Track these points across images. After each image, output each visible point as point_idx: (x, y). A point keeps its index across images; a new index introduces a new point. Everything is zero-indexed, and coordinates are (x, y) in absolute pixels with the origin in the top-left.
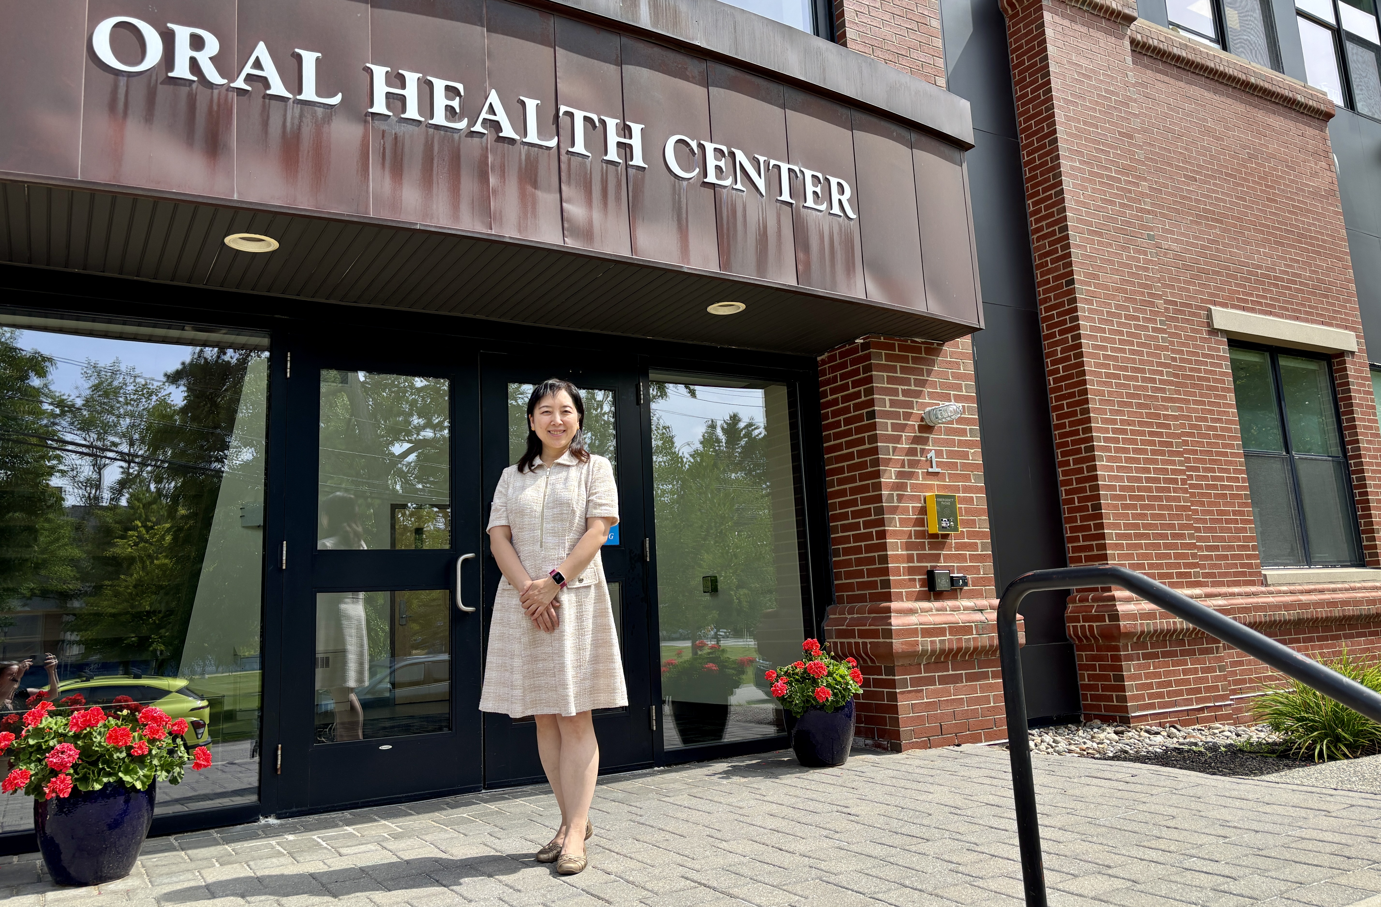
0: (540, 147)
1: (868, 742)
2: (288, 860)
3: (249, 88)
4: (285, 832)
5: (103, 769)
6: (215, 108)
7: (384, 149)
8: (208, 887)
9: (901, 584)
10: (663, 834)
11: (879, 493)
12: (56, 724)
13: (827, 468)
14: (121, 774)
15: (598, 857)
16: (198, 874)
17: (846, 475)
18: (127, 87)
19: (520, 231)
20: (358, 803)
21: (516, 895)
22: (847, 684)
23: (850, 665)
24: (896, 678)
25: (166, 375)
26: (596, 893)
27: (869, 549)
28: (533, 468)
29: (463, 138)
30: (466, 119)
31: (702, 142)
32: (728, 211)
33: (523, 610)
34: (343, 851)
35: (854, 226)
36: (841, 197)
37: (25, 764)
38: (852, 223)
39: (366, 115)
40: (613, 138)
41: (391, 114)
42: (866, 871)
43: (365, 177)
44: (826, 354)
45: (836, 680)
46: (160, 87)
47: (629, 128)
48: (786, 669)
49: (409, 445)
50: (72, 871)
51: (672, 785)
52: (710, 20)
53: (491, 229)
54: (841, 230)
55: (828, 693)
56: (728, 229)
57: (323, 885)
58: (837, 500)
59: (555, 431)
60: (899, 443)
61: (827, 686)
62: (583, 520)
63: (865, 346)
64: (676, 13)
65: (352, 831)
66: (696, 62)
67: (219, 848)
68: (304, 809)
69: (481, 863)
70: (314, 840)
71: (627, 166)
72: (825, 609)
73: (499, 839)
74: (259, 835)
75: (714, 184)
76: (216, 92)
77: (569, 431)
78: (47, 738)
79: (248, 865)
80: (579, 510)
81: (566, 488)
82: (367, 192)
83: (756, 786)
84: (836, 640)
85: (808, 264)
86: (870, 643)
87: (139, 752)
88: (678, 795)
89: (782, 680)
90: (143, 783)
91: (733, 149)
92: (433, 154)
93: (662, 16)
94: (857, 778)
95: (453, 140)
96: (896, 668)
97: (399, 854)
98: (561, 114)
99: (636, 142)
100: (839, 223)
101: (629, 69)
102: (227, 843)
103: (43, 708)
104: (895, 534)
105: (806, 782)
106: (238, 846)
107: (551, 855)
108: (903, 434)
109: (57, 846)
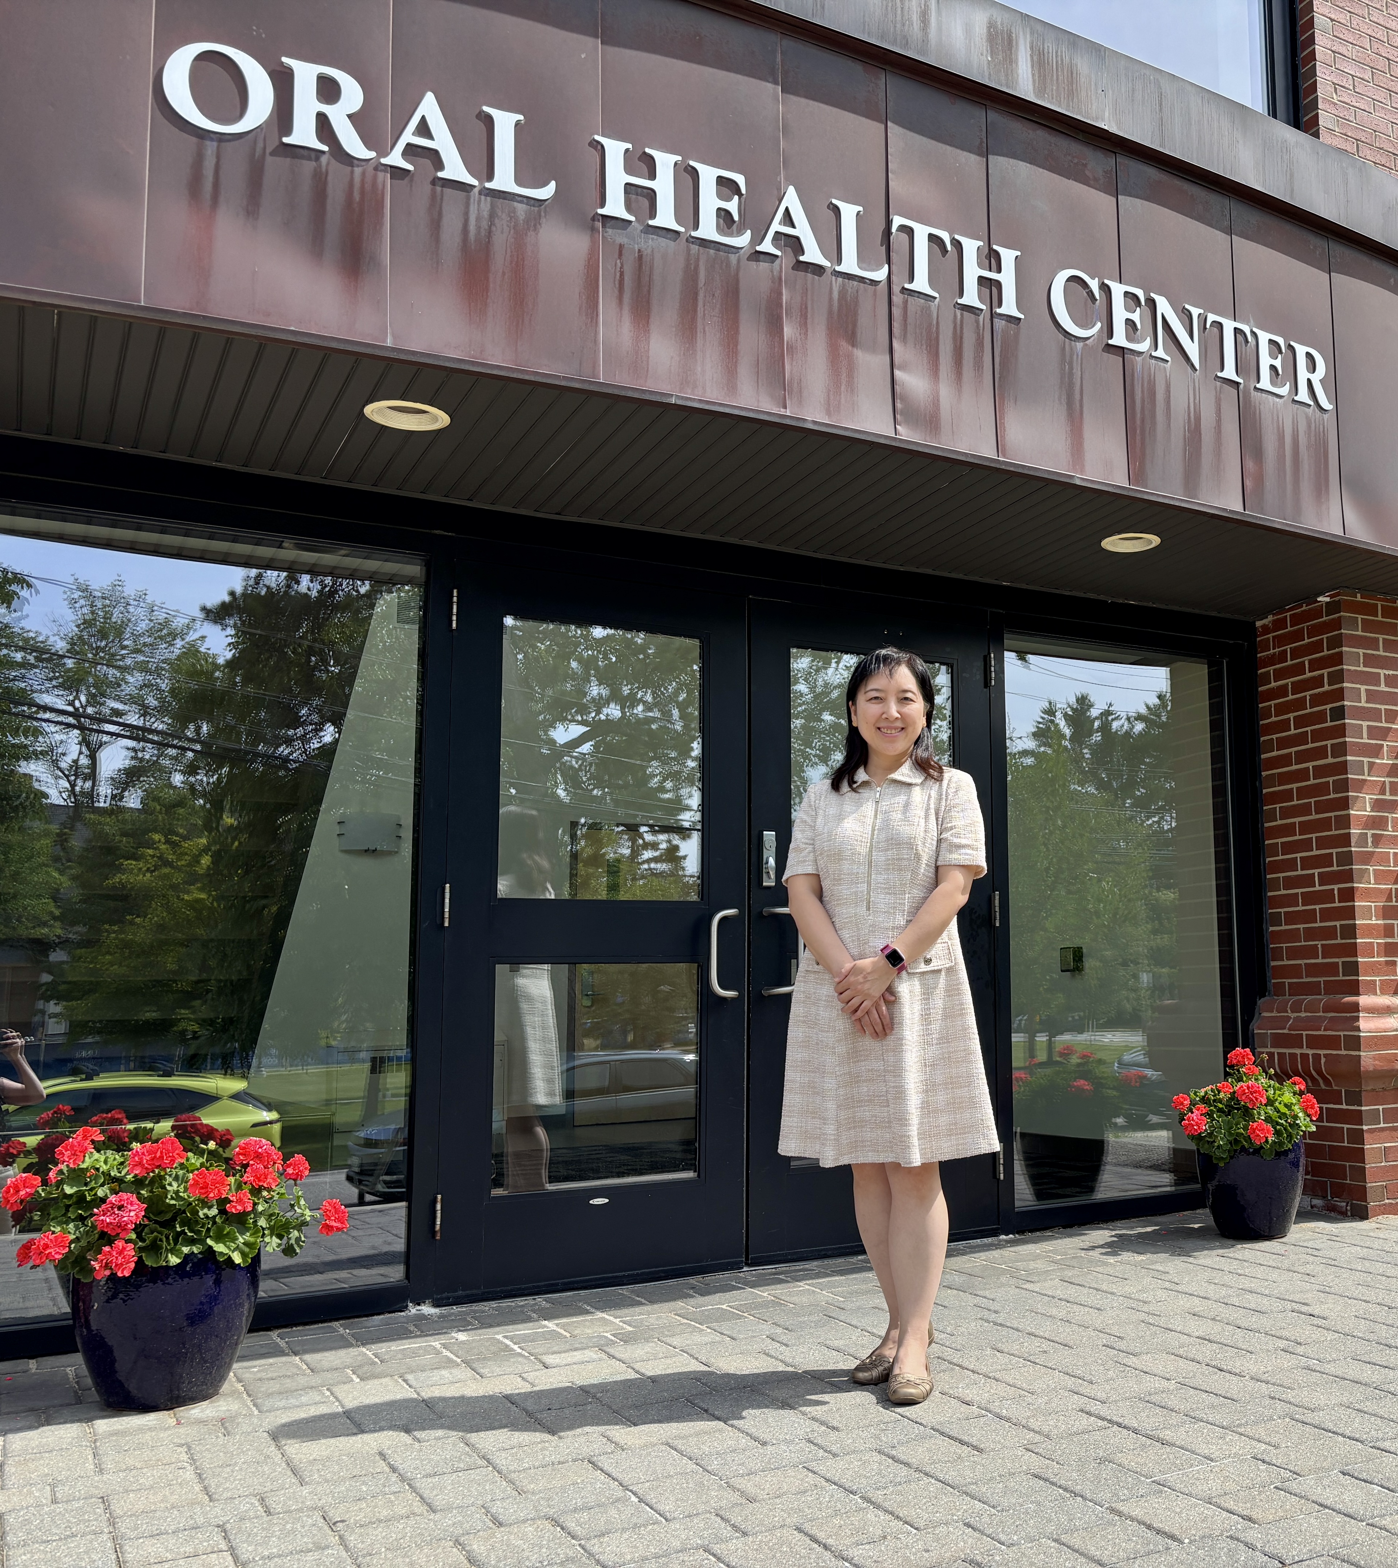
0: (862, 279)
1: (1318, 1202)
2: (464, 1373)
3: (410, 167)
4: (451, 1328)
5: (183, 1232)
6: (357, 196)
7: (622, 274)
8: (348, 1414)
9: (1373, 968)
10: (1037, 1342)
11: (1347, 831)
12: (106, 1162)
13: (1264, 791)
14: (209, 1242)
15: (946, 1376)
16: (328, 1393)
17: (1295, 802)
18: (218, 157)
19: (828, 413)
20: (557, 1284)
21: (834, 1435)
22: (1296, 1117)
23: (1297, 1088)
24: (1363, 1108)
25: (204, 609)
26: (956, 1435)
27: (1327, 915)
28: (855, 786)
29: (744, 262)
30: (749, 232)
31: (1106, 281)
32: (1143, 392)
33: (840, 1005)
34: (550, 1359)
35: (1329, 420)
36: (1311, 376)
37: (60, 1223)
38: (1326, 416)
39: (593, 219)
40: (972, 271)
41: (632, 218)
42: (1357, 1406)
43: (592, 318)
44: (1270, 618)
45: (1278, 1112)
46: (269, 159)
47: (997, 255)
48: (1202, 1094)
49: (582, 729)
50: (132, 1387)
51: (1032, 1265)
52: (1123, 89)
53: (786, 408)
54: (1309, 427)
55: (1268, 1131)
56: (1143, 420)
57: (530, 1414)
58: (1280, 841)
59: (888, 728)
60: (1378, 758)
61: (1266, 1120)
62: (932, 870)
63: (1332, 607)
64: (1072, 75)
65: (555, 1328)
66: (1100, 155)
67: (353, 1351)
68: (474, 1291)
69: (766, 1383)
70: (499, 1341)
71: (993, 315)
72: (1256, 1003)
73: (787, 1345)
74: (411, 1332)
75: (1123, 348)
76: (358, 171)
77: (910, 729)
78: (93, 1184)
79: (405, 1380)
80: (926, 853)
81: (906, 819)
82: (595, 341)
83: (1161, 1268)
84: (1272, 1050)
85: (1260, 479)
86: (1325, 1056)
87: (239, 1208)
88: (1045, 1280)
89: (1198, 1109)
90: (244, 1255)
91: (1152, 295)
92: (697, 284)
93: (1052, 80)
94: (1311, 1259)
95: (728, 265)
96: (1363, 1094)
97: (637, 1366)
98: (894, 229)
99: (1007, 277)
100: (1307, 417)
101: (998, 162)
102: (363, 1345)
103: (85, 1137)
104: (1369, 894)
105: (1235, 1262)
106: (382, 1348)
107: (875, 1373)
108: (1385, 743)
109: (109, 1350)
